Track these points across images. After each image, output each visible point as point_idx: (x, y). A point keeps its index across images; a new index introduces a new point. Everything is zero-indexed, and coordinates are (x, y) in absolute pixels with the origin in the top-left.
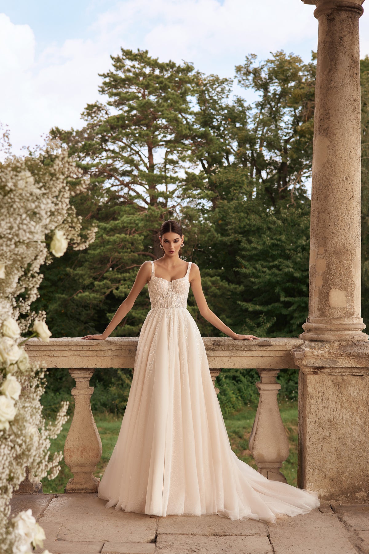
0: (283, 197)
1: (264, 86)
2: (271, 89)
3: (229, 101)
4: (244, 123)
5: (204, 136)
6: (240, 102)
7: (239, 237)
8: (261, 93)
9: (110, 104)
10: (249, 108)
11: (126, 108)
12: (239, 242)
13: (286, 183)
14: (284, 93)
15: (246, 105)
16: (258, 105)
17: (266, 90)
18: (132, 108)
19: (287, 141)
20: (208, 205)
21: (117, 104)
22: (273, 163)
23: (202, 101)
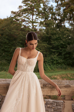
0: (61, 27)
1: (57, 2)
2: (59, 3)
3: (50, 5)
4: (53, 10)
5: (44, 13)
6: (52, 6)
7: (51, 35)
8: (57, 4)
9: (24, 6)
10: (54, 7)
11: (27, 7)
12: (51, 36)
13: (61, 24)
14: (61, 4)
15: (53, 6)
16: (56, 6)
17: (58, 3)
18: (29, 7)
19: (62, 15)
20: (45, 28)
21: (26, 6)
22: (59, 19)
23: (44, 5)
